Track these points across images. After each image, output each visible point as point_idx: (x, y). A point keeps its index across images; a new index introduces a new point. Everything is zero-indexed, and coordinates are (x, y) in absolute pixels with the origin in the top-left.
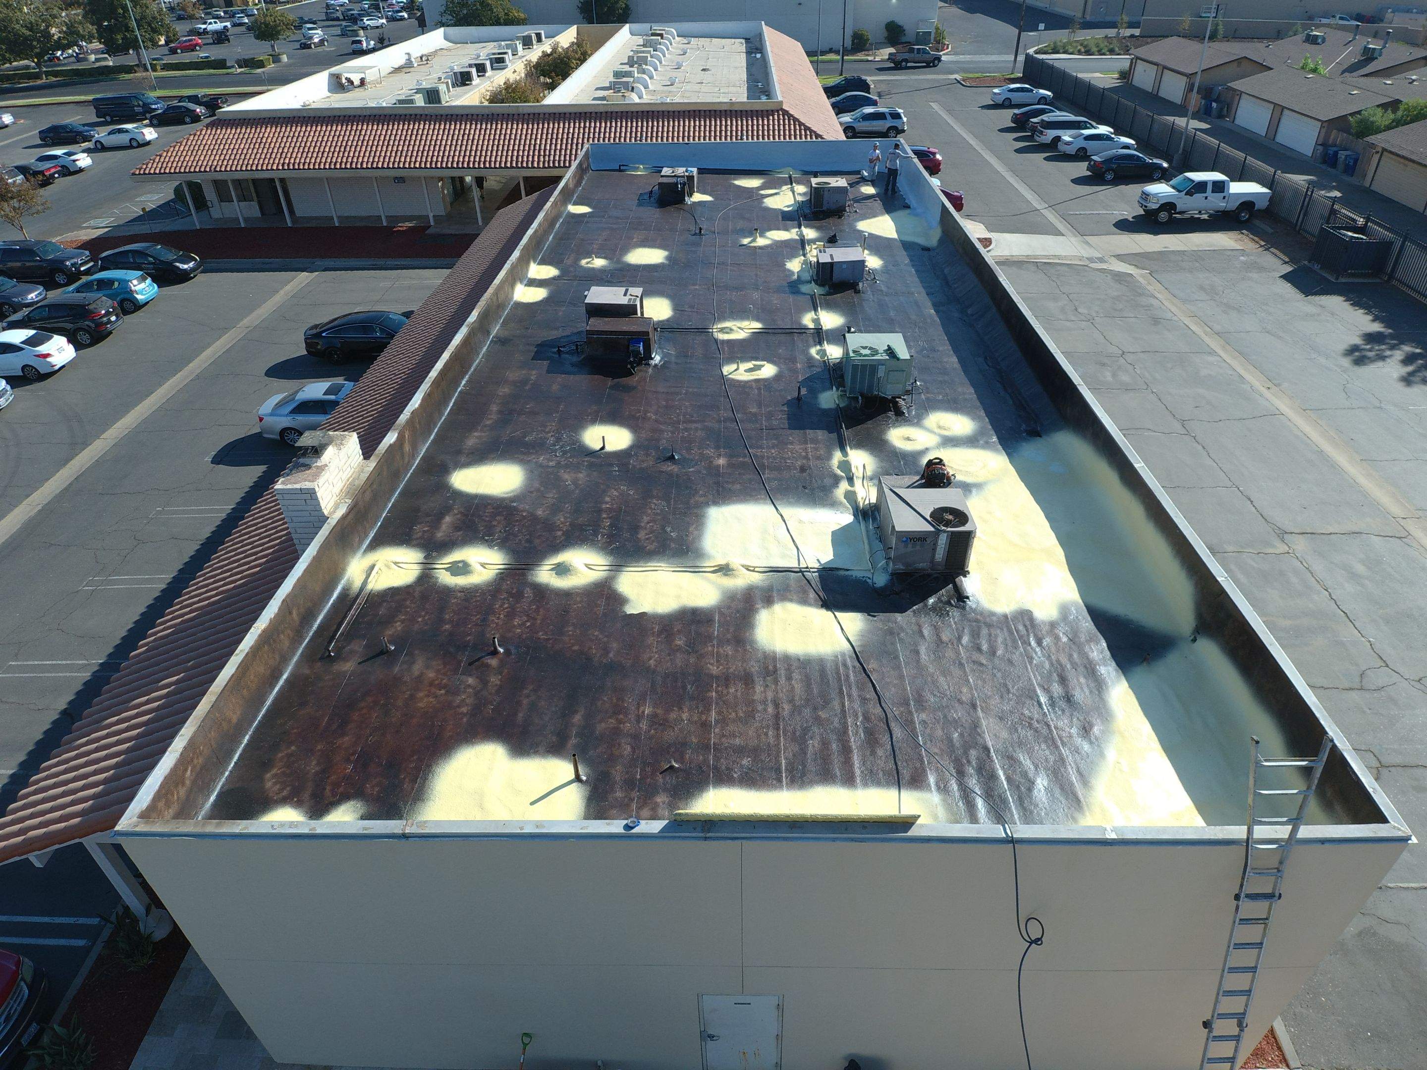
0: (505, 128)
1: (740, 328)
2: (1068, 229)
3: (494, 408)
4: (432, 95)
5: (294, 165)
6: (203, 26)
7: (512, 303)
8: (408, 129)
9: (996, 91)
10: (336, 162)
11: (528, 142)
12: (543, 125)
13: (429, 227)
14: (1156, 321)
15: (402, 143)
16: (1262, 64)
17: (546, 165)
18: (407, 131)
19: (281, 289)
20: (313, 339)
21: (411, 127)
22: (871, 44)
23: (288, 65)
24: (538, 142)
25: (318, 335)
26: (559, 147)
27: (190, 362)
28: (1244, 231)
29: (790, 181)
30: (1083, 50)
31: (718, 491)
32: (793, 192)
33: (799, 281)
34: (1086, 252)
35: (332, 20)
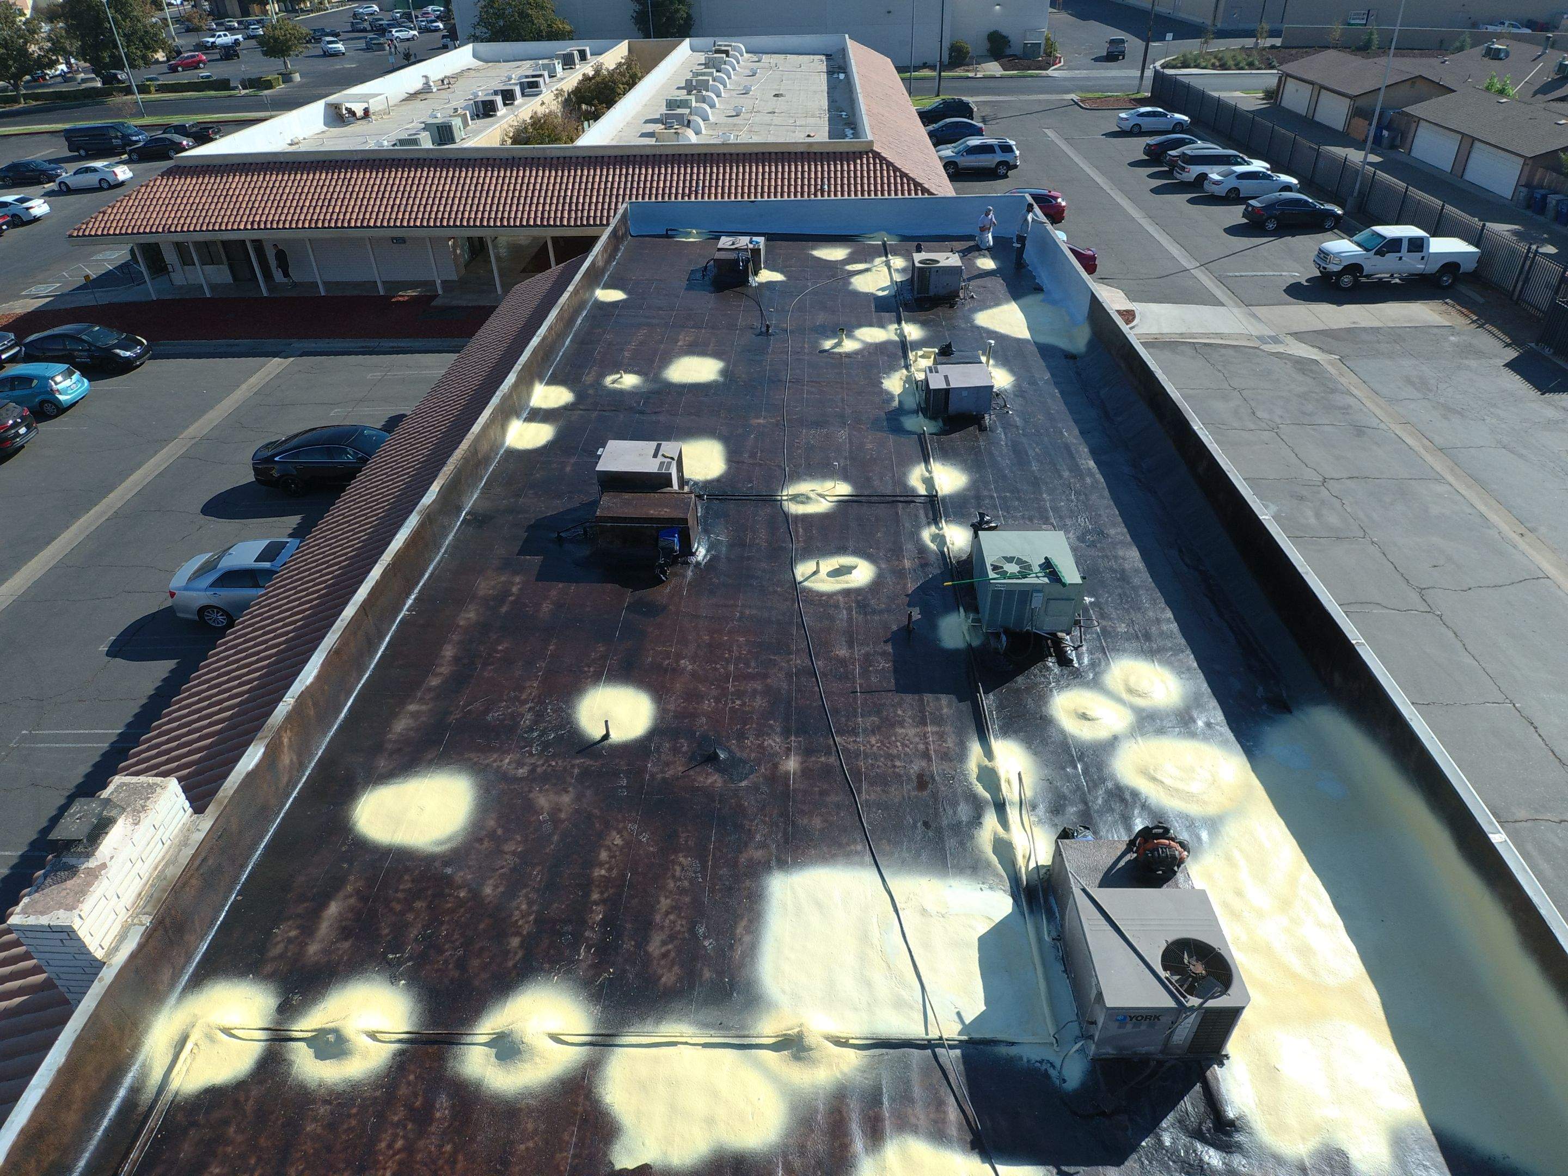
0: (527, 175)
1: (820, 495)
2: (1229, 297)
3: (449, 652)
4: (444, 133)
5: (265, 223)
6: (212, 40)
7: (502, 452)
8: (408, 177)
9: (1123, 115)
10: (318, 220)
11: (556, 194)
12: (575, 172)
13: (437, 296)
14: (1360, 430)
15: (400, 195)
16: (1438, 84)
17: (579, 223)
18: (407, 180)
19: (243, 382)
20: (262, 464)
21: (412, 174)
22: (972, 58)
23: (301, 86)
24: (569, 193)
25: (270, 459)
26: (594, 200)
27: (111, 491)
28: (1447, 300)
29: (885, 251)
30: (1217, 64)
31: (785, 833)
32: (889, 268)
33: (901, 411)
34: (1255, 329)
35: (358, 31)
